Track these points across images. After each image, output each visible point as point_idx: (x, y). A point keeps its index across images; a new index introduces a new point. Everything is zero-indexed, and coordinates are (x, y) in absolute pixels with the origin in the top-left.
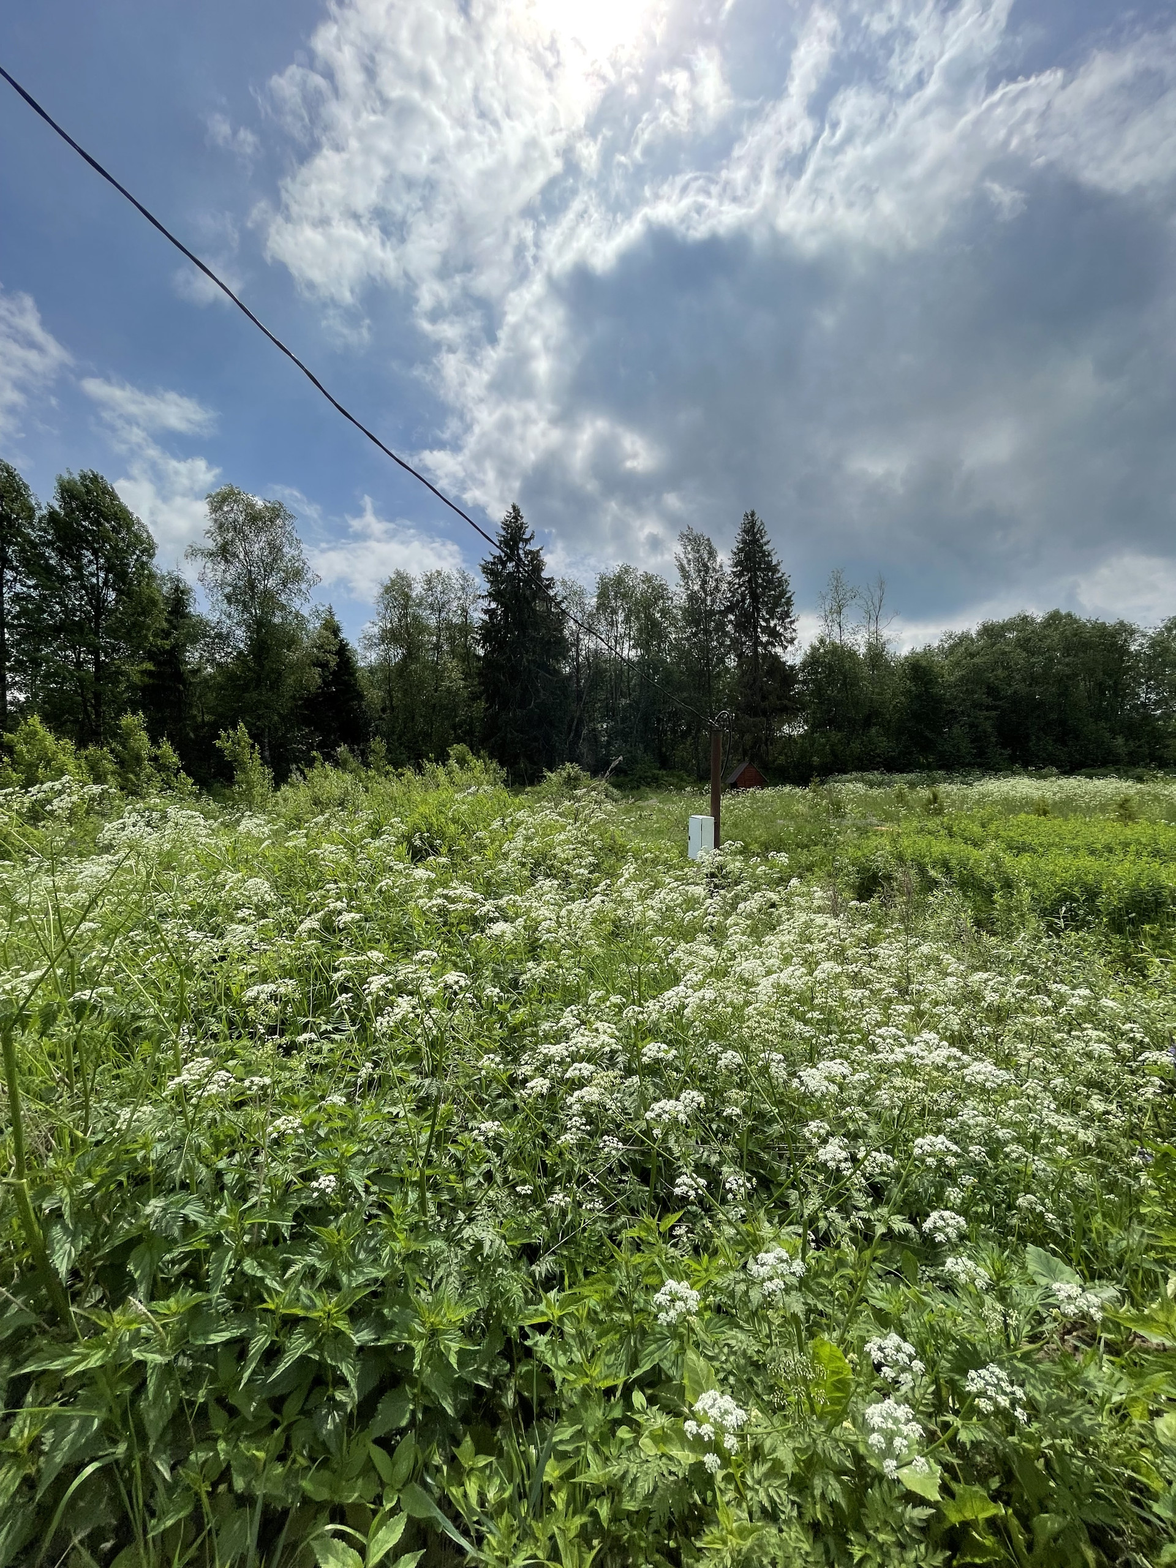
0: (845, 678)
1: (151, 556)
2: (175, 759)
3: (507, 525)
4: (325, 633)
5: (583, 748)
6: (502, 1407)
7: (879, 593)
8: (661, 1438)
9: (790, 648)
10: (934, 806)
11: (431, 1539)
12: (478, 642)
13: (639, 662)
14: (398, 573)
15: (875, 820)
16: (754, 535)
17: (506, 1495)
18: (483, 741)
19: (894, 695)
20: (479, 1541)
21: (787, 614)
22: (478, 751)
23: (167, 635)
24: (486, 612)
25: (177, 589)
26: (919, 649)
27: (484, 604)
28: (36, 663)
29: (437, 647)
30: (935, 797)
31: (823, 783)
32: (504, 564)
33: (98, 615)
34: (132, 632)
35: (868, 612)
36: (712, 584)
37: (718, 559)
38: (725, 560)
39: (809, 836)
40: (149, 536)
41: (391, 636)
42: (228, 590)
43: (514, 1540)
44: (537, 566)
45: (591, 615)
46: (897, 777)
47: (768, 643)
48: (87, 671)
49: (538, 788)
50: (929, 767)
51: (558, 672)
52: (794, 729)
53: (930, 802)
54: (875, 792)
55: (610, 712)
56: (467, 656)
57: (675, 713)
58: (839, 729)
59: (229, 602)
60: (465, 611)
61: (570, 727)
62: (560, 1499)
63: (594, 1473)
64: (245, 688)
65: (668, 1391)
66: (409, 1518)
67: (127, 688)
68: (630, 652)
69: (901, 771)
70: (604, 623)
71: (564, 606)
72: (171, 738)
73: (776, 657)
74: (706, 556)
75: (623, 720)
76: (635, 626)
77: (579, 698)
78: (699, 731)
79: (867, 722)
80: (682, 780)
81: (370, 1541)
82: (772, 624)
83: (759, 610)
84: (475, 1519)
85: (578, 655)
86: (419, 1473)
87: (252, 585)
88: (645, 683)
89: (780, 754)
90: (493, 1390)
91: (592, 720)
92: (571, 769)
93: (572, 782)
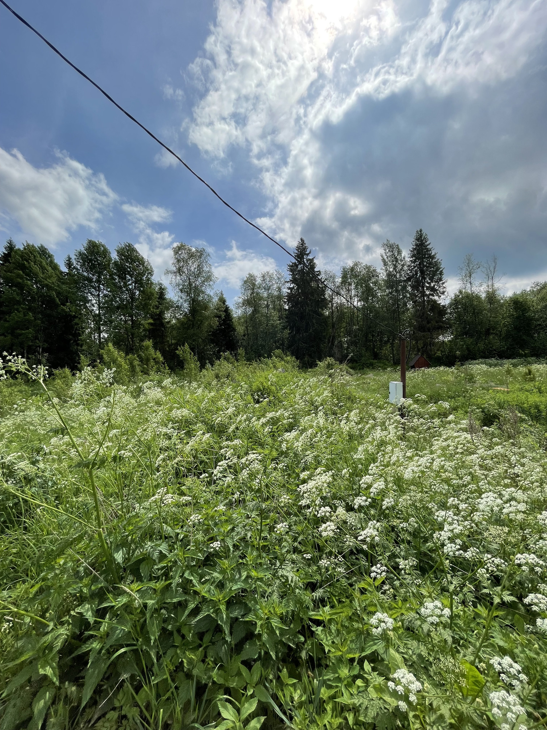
0: (474, 309)
1: (152, 275)
2: (161, 359)
3: (298, 248)
4: (220, 303)
5: (336, 350)
6: (301, 658)
7: (494, 264)
8: (380, 689)
9: (442, 297)
10: (529, 376)
11: (269, 712)
12: (285, 302)
13: (362, 308)
14: (250, 274)
15: (493, 384)
16: (422, 241)
17: (303, 699)
18: (288, 348)
19: (503, 318)
20: (291, 718)
21: (441, 280)
22: (286, 353)
23: (157, 307)
24: (289, 288)
25: (161, 288)
26: (518, 292)
27: (288, 285)
28: (111, 322)
29: (267, 306)
30: (530, 372)
31: (462, 365)
32: (297, 266)
33: (132, 301)
34: (145, 307)
35: (488, 275)
36: (399, 267)
37: (403, 255)
38: (406, 255)
39: (455, 392)
40: (151, 267)
41: (248, 302)
42: (181, 287)
43: (307, 722)
44: (312, 266)
45: (338, 287)
46: (505, 361)
47: (430, 294)
48: (129, 324)
49: (315, 370)
50: (526, 356)
51: (322, 315)
52: (446, 338)
53: (526, 374)
54: (492, 369)
55: (349, 333)
56: (281, 309)
57: (381, 332)
58: (471, 336)
59: (182, 292)
60: (279, 289)
61: (329, 340)
62: (329, 707)
63: (345, 699)
64: (188, 328)
65: (382, 666)
66: (259, 701)
67: (144, 330)
68: (357, 303)
69: (508, 358)
70: (344, 290)
71: (325, 283)
72: (160, 351)
73: (435, 302)
74: (396, 254)
75: (355, 336)
76: (360, 290)
77: (333, 327)
78: (393, 340)
79: (488, 332)
80: (385, 364)
81: (242, 707)
82: (432, 285)
83: (425, 279)
84: (289, 708)
85: (332, 306)
86: (262, 681)
87: (190, 284)
88: (366, 317)
89: (438, 350)
90: (296, 649)
91: (339, 336)
92: (329, 360)
93: (330, 366)
